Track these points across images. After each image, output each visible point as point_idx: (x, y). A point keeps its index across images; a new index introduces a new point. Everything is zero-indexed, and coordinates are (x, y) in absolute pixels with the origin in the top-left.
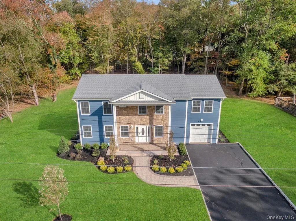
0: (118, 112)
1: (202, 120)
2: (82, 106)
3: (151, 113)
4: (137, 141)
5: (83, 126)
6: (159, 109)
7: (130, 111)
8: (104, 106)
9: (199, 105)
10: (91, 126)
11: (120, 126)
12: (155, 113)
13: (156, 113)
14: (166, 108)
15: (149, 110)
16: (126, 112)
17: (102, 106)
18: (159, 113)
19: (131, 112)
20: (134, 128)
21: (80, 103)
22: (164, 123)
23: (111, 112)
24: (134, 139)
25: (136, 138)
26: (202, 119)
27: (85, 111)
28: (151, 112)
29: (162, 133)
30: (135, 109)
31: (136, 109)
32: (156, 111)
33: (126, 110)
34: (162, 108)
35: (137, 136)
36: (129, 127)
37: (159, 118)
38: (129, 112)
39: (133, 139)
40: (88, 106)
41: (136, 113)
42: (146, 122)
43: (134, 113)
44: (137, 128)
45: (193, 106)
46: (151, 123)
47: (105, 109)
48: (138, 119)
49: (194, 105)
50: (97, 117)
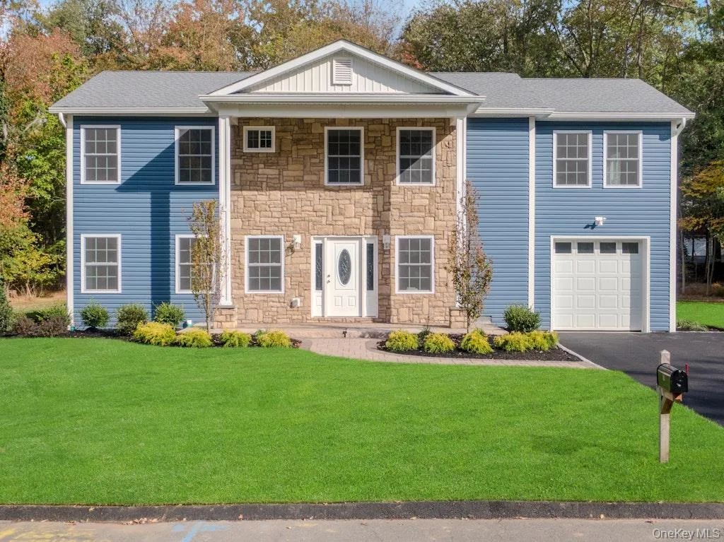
0: (238, 175)
1: (600, 220)
2: (90, 148)
3: (381, 177)
4: (316, 312)
5: (83, 237)
6: (414, 161)
7: (290, 167)
8: (181, 145)
9: (584, 152)
10: (119, 236)
11: (246, 238)
12: (398, 178)
13: (402, 180)
14: (444, 158)
15: (371, 164)
16: (272, 172)
17: (172, 147)
18: (416, 178)
19: (295, 173)
20: (305, 247)
21: (82, 131)
22: (438, 223)
23: (209, 172)
24: (307, 300)
25: (315, 295)
26: (599, 215)
27: (101, 166)
28: (380, 172)
29: (427, 271)
30: (314, 160)
31: (317, 161)
32: (401, 172)
33: (273, 164)
34: (425, 157)
35: (320, 285)
36: (283, 243)
37: (416, 202)
38: (285, 173)
39: (299, 300)
40: (113, 148)
41: (314, 178)
42: (357, 220)
43: (306, 178)
44: (320, 248)
45: (558, 156)
46: (381, 225)
47: (183, 162)
48: (324, 208)
49: (561, 152)
50: (149, 195)
